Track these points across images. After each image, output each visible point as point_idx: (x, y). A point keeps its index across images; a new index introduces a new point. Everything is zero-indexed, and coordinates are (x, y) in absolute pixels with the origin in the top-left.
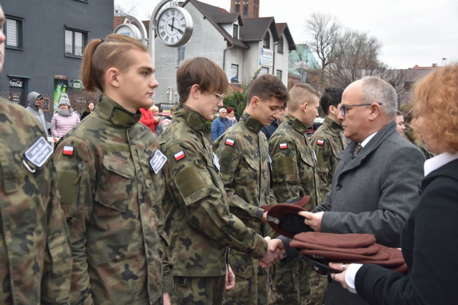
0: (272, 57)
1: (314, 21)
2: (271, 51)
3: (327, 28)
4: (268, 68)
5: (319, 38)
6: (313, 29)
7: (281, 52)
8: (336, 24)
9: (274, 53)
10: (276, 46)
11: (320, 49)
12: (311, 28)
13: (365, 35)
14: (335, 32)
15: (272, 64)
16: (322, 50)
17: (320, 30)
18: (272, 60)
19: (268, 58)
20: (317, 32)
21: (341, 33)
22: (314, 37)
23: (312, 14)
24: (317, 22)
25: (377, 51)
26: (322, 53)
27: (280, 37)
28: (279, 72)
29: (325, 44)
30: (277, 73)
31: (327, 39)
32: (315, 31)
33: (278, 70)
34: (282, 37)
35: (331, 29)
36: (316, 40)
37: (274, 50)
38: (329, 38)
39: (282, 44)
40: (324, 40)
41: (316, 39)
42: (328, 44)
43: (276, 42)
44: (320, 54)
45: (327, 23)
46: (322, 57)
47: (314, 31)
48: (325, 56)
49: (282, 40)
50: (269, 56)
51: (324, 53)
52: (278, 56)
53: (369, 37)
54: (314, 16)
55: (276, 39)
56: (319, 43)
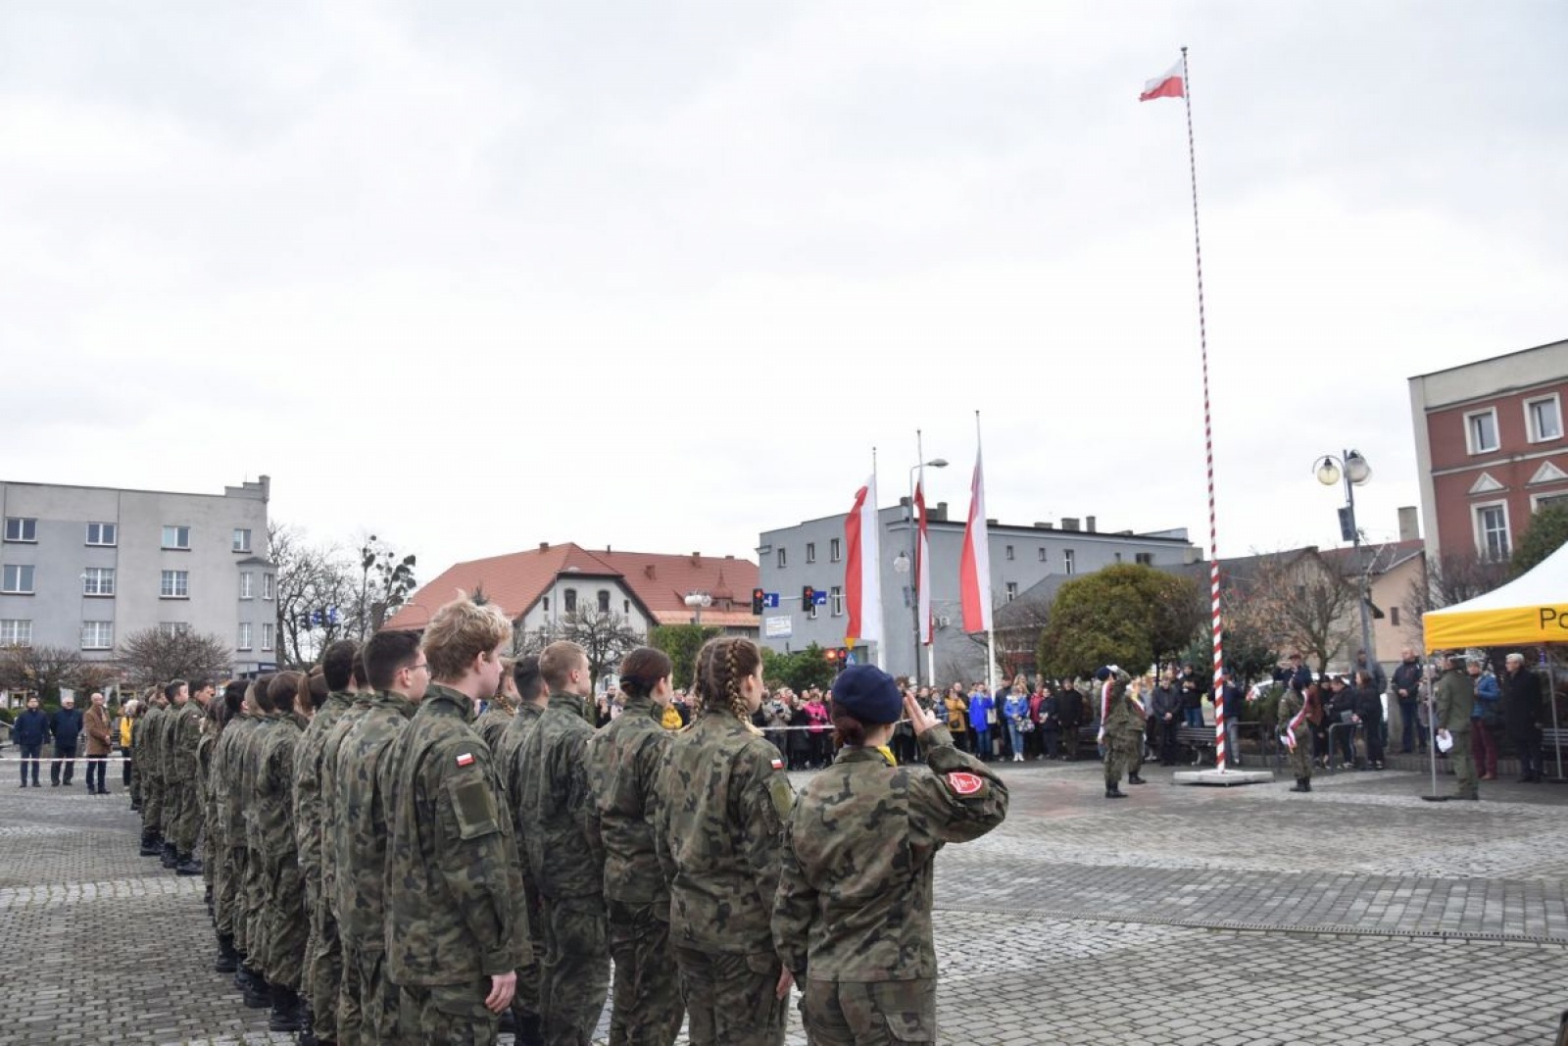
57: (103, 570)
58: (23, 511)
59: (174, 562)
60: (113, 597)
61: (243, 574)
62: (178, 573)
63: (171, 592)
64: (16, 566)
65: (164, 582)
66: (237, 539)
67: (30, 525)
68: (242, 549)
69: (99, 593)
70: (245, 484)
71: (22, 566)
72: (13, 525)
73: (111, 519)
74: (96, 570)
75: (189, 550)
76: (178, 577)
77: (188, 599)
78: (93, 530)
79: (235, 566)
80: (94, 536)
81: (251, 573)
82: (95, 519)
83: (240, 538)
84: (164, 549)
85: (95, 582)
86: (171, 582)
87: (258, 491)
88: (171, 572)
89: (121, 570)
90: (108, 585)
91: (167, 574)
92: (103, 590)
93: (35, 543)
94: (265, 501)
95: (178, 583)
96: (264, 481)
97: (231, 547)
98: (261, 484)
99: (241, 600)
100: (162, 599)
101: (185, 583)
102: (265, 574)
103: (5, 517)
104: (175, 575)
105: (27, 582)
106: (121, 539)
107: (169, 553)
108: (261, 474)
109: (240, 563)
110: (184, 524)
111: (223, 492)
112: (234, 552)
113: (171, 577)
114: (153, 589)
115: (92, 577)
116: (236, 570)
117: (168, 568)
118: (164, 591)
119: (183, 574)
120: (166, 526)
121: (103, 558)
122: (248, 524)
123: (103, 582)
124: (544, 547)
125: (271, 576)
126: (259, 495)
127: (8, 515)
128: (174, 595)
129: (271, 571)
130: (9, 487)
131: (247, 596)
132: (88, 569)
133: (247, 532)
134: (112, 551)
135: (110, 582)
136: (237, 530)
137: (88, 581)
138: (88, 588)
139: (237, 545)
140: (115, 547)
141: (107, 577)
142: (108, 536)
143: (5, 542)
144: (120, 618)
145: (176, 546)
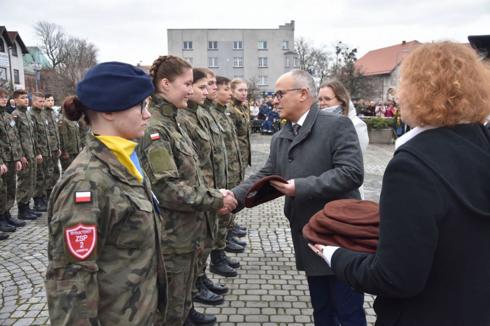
0: (8, 59)
1: (41, 29)
2: (6, 54)
3: (54, 34)
4: (5, 68)
5: (47, 42)
6: (42, 35)
7: (16, 55)
8: (61, 32)
9: (9, 56)
10: (11, 51)
11: (49, 51)
12: (39, 34)
13: (85, 41)
14: (60, 38)
15: (8, 65)
16: (51, 52)
17: (48, 36)
18: (8, 62)
19: (4, 60)
20: (45, 38)
21: (66, 39)
22: (43, 42)
23: (39, 23)
24: (44, 30)
25: (96, 54)
26: (52, 55)
27: (13, 43)
28: (16, 71)
29: (53, 48)
30: (14, 72)
31: (55, 44)
32: (44, 37)
33: (14, 70)
34: (14, 43)
35: (57, 36)
36: (45, 45)
37: (9, 54)
38: (56, 43)
39: (15, 49)
40: (52, 44)
41: (46, 43)
42: (56, 48)
43: (10, 47)
44: (50, 56)
45: (53, 31)
46: (52, 58)
47: (42, 37)
48: (55, 58)
49: (15, 45)
50: (5, 58)
51: (53, 55)
52: (13, 58)
53: (88, 43)
54: (41, 24)
55: (9, 44)
56: (48, 47)
57: (239, 58)
58: (213, 39)
59: (263, 54)
60: (243, 68)
61: (286, 58)
62: (264, 58)
63: (262, 65)
64: (212, 58)
65: (259, 62)
66: (284, 45)
67: (216, 43)
68: (286, 48)
69: (238, 66)
70: (286, 24)
71: (214, 58)
72: (210, 43)
73: (241, 40)
74: (237, 58)
75: (267, 50)
76: (264, 59)
77: (267, 67)
78: (235, 44)
79: (283, 55)
80: (236, 47)
81: (289, 57)
82: (236, 40)
83: (285, 44)
84: (259, 50)
85: (237, 62)
86: (261, 62)
87: (290, 26)
88: (261, 58)
89: (245, 58)
90: (241, 63)
91: (260, 58)
92: (239, 65)
93: (217, 50)
94: (293, 30)
95: (264, 62)
96: (293, 22)
97: (282, 48)
98: (292, 24)
99: (286, 67)
100: (259, 68)
101: (266, 62)
102: (294, 58)
103: (208, 41)
104: (263, 59)
105: (215, 64)
106: (244, 47)
107: (260, 51)
108: (292, 20)
109: (285, 54)
110: (265, 40)
111: (278, 28)
112: (283, 50)
113: (261, 60)
114: (256, 64)
115: (236, 61)
116: (284, 56)
117: (261, 56)
118: (259, 65)
119: (266, 59)
120: (259, 42)
121: (238, 54)
122: (287, 39)
123: (239, 62)
124: (404, 42)
125: (296, 58)
126: (291, 28)
127: (209, 40)
128: (263, 66)
129: (296, 56)
130: (209, 31)
131: (288, 66)
132: (234, 58)
133: (287, 42)
134: (241, 51)
135: (242, 62)
136: (284, 41)
137: (235, 62)
138: (235, 65)
139: (284, 47)
140: (242, 50)
141: (241, 61)
142: (240, 47)
143: (208, 50)
144: (245, 75)
145: (263, 48)
